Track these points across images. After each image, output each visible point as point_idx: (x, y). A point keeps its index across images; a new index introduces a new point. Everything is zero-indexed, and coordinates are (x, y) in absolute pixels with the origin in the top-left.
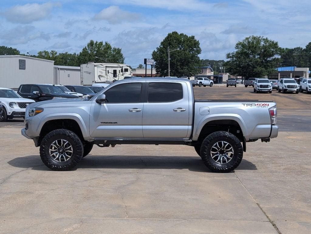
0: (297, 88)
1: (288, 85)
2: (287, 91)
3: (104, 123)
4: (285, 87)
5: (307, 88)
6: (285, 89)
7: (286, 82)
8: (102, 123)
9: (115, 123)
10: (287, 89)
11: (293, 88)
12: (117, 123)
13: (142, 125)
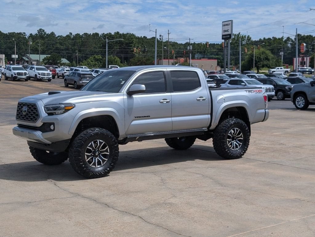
0: (27, 76)
1: (17, 73)
2: (17, 78)
3: (137, 117)
4: (15, 74)
5: (36, 75)
6: (15, 76)
7: (14, 69)
8: (136, 117)
9: (148, 117)
10: (17, 77)
11: (21, 75)
12: (150, 116)
13: (171, 117)
